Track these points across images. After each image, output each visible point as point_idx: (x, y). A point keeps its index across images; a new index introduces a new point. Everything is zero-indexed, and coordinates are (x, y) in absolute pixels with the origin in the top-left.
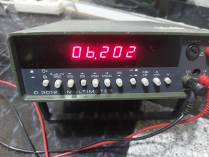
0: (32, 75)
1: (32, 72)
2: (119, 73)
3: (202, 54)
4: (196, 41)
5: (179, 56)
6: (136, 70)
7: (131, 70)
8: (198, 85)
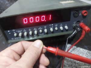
0: (9, 32)
1: (9, 31)
2: (45, 27)
3: (80, 14)
4: (77, 9)
5: (70, 17)
6: (52, 25)
7: (50, 25)
8: (79, 29)
